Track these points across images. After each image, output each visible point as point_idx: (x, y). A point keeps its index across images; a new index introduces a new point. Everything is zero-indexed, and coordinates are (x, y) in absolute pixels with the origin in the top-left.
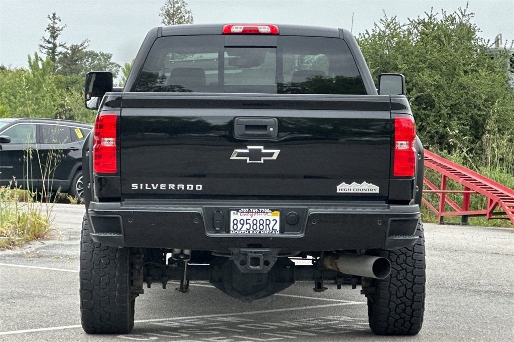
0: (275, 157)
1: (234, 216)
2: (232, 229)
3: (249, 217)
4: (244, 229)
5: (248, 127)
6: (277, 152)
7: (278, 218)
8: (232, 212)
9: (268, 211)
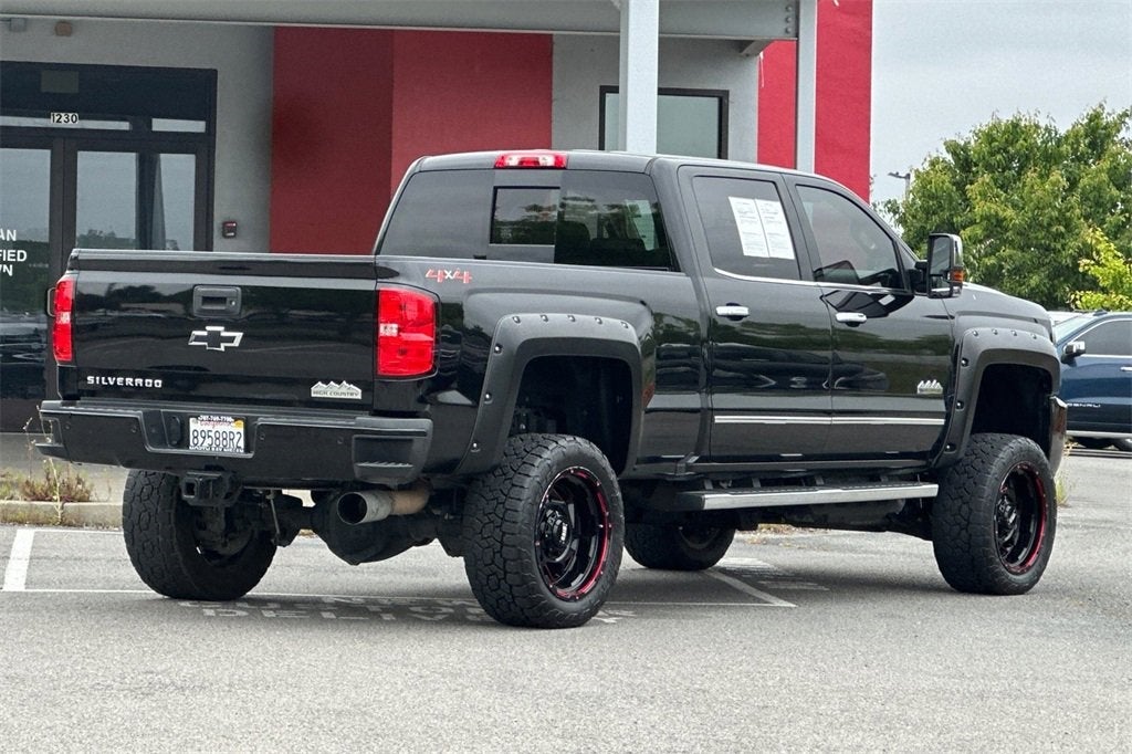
0: (236, 343)
1: (194, 425)
2: (191, 443)
3: (210, 428)
4: (205, 444)
5: (207, 300)
6: (239, 336)
7: (242, 430)
8: (191, 419)
9: (230, 419)
